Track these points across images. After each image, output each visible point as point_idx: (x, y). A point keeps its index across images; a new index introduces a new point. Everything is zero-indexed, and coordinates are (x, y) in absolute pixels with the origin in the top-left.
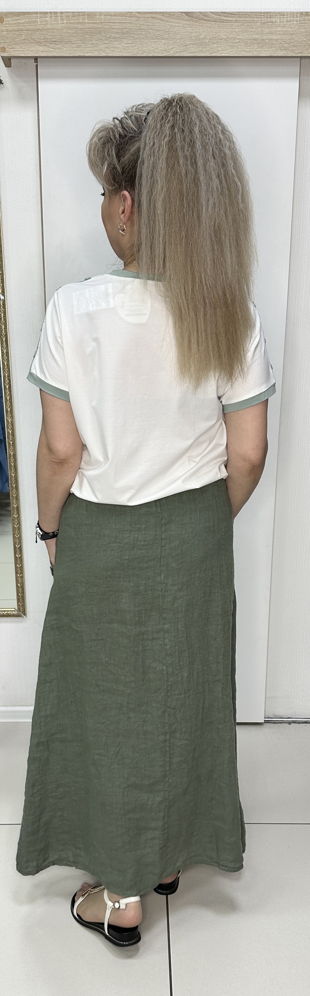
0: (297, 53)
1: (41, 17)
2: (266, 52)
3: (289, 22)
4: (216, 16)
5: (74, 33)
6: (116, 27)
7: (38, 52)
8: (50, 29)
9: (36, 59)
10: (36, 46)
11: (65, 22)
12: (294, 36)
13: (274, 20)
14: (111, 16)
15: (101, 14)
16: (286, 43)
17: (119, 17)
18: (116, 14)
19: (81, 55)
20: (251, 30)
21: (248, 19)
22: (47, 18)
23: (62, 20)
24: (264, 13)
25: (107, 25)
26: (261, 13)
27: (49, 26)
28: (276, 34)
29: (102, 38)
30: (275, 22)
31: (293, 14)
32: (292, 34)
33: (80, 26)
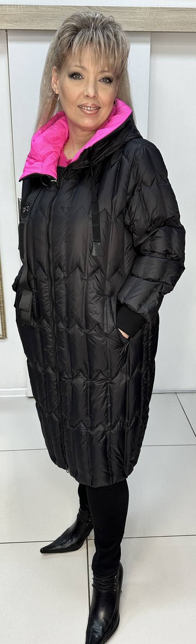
0: (149, 30)
1: (9, 8)
2: (132, 29)
3: (144, 12)
4: (104, 9)
5: (27, 17)
6: (50, 14)
7: (7, 27)
8: (13, 14)
9: (6, 30)
10: (6, 24)
11: (22, 10)
12: (147, 20)
13: (136, 11)
14: (48, 7)
15: (41, 6)
16: (143, 24)
17: (52, 8)
18: (50, 7)
19: (31, 29)
20: (123, 16)
21: (122, 11)
22: (12, 8)
23: (20, 9)
24: (131, 7)
25: (45, 13)
26: (129, 7)
27: (13, 13)
28: (138, 19)
29: (42, 19)
30: (137, 12)
31: (146, 8)
32: (146, 19)
33: (30, 13)
